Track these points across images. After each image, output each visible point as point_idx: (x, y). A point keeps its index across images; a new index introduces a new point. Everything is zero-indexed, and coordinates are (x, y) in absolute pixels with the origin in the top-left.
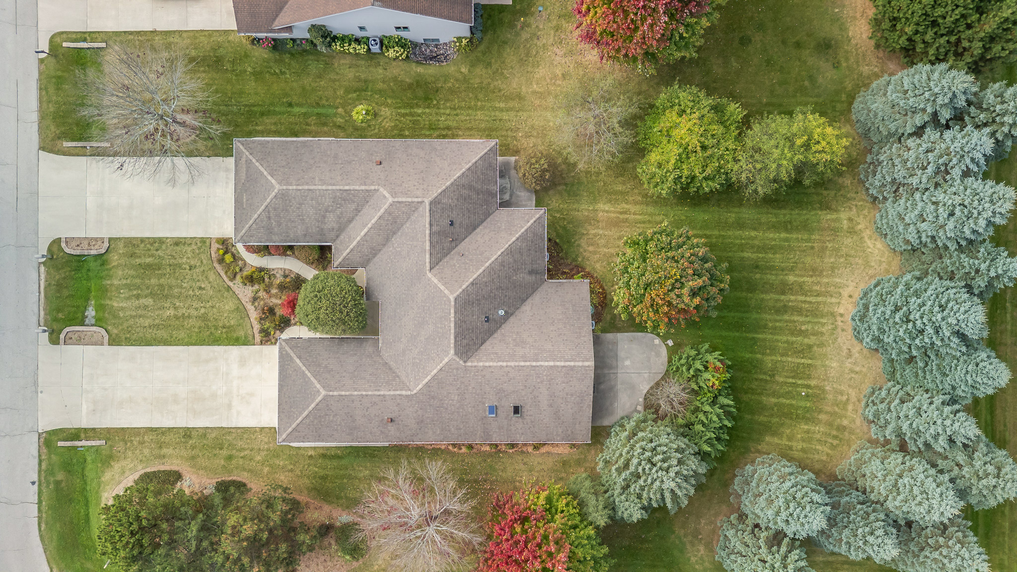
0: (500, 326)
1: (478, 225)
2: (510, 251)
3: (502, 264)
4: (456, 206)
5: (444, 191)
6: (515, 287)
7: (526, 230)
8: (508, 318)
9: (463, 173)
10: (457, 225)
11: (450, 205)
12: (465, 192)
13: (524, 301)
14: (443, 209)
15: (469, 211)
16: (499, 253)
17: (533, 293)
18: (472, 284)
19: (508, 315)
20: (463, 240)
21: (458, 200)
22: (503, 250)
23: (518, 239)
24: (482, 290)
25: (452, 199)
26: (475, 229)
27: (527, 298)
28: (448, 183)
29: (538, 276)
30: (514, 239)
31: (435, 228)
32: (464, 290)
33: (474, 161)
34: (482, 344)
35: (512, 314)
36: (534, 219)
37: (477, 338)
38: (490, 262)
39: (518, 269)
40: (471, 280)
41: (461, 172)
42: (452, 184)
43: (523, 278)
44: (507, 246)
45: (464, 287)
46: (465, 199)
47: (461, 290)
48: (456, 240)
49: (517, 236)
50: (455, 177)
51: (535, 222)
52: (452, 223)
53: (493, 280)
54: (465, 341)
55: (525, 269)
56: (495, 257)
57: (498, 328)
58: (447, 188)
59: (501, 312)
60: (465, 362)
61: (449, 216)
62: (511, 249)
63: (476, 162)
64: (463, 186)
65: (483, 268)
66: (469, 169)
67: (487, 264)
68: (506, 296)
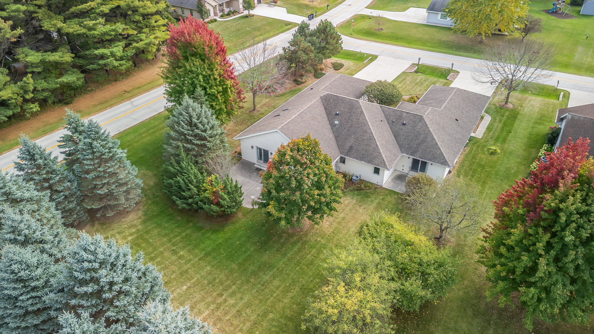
0: (329, 120)
1: (396, 139)
2: (371, 138)
3: (365, 132)
4: (414, 130)
5: (427, 126)
6: (347, 135)
7: (380, 153)
8: (331, 126)
9: (434, 139)
10: (401, 127)
11: (416, 127)
12: (422, 137)
13: (336, 138)
14: (415, 122)
15: (408, 136)
16: (373, 132)
17: (338, 145)
18: (362, 112)
19: (332, 125)
20: (390, 128)
21: (418, 132)
22: (374, 134)
23: (377, 145)
24: (356, 116)
25: (419, 129)
26: (395, 136)
27: (336, 140)
28: (431, 129)
29: (346, 151)
30: (378, 143)
31: (405, 114)
32: (361, 106)
33: (441, 149)
34: (325, 108)
35: (332, 128)
36: (385, 160)
37: (330, 106)
38: (370, 125)
39: (357, 140)
40: (364, 112)
41: (436, 139)
42: (430, 131)
43: (350, 142)
44: (376, 138)
45: (362, 107)
46: (417, 136)
47: (361, 105)
48: (392, 124)
49: (379, 146)
50: (433, 134)
51: (384, 160)
52: (404, 124)
53: (358, 124)
54: (331, 100)
55: (355, 145)
56: (372, 129)
57: (328, 119)
58: (428, 128)
59: (337, 122)
60: (321, 97)
61: (409, 124)
62: (373, 140)
63: (440, 149)
64: (426, 137)
65: (368, 120)
66: (437, 144)
67: (369, 123)
68: (345, 128)
